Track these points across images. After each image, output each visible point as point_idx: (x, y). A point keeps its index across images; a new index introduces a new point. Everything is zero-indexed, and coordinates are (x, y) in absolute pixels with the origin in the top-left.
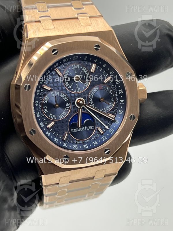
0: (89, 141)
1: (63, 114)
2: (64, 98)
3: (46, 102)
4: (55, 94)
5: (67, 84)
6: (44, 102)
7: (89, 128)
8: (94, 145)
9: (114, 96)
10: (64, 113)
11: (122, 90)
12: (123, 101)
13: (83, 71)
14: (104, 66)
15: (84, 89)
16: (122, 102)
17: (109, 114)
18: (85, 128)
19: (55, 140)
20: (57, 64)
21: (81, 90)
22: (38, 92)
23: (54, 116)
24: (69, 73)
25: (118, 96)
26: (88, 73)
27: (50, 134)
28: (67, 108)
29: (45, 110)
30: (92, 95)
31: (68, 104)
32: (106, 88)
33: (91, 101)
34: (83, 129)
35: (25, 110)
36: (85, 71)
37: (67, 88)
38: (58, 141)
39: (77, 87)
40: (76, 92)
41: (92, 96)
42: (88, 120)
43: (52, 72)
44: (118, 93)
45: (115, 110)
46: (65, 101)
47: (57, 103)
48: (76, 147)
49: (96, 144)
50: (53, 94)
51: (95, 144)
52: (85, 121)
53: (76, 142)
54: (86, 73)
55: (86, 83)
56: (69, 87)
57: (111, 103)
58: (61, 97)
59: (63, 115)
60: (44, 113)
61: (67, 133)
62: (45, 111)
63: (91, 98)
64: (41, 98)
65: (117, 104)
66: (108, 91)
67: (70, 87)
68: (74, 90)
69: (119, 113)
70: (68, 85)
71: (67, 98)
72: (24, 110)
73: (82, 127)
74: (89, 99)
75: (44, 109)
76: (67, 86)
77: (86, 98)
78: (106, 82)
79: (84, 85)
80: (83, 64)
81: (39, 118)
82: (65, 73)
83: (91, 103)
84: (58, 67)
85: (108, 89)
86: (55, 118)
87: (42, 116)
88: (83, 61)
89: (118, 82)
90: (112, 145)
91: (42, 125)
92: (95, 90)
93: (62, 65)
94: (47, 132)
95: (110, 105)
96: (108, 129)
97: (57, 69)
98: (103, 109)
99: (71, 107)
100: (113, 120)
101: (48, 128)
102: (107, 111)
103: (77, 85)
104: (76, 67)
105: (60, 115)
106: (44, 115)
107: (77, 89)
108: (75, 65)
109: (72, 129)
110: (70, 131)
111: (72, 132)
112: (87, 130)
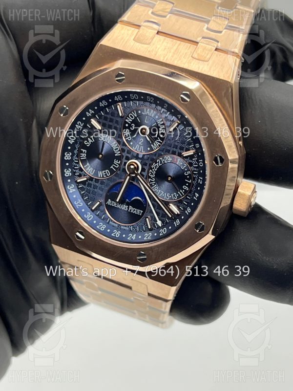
0: (128, 228)
1: (104, 172)
2: (116, 150)
3: (88, 144)
5: (127, 133)
7: (134, 210)
8: (128, 239)
9: (190, 182)
13: (157, 124)
15: (150, 151)
16: (196, 197)
17: (171, 205)
18: (128, 208)
19: (78, 202)
20: (120, 97)
21: (143, 151)
22: (80, 125)
23: (92, 169)
24: (135, 117)
26: (164, 130)
27: (74, 190)
28: (114, 167)
29: (83, 154)
30: (158, 165)
31: (117, 162)
32: (183, 165)
33: (152, 174)
34: (124, 207)
36: (161, 126)
37: (125, 138)
38: (80, 206)
39: (140, 143)
40: (136, 150)
41: (156, 166)
42: (139, 198)
43: (113, 106)
44: (198, 180)
45: (184, 203)
46: (116, 155)
47: (103, 153)
48: (103, 227)
51: (131, 238)
52: (134, 198)
53: (109, 222)
55: (154, 144)
56: (128, 138)
57: (181, 191)
58: (111, 146)
59: (104, 174)
61: (99, 201)
63: (154, 168)
66: (183, 171)
67: (129, 138)
68: (134, 145)
69: (186, 211)
70: (128, 135)
71: (119, 152)
73: (125, 204)
74: (151, 169)
76: (126, 136)
77: (146, 166)
78: (184, 156)
79: (152, 145)
80: (161, 114)
81: (67, 161)
82: (131, 116)
83: (152, 176)
84: (123, 103)
85: (185, 168)
86: (92, 173)
87: (75, 161)
88: (163, 110)
89: (201, 164)
90: (152, 252)
91: (68, 173)
92: (165, 160)
93: (129, 101)
94: (70, 186)
95: (179, 192)
96: (160, 226)
97: (120, 104)
98: (167, 193)
99: (120, 169)
100: (170, 216)
101: (76, 181)
102: (171, 199)
103: (142, 140)
104: (150, 113)
105: (100, 172)
106: (79, 161)
107: (139, 146)
108: (148, 110)
109: (109, 200)
110: (106, 202)
111: (109, 204)
112: (131, 212)
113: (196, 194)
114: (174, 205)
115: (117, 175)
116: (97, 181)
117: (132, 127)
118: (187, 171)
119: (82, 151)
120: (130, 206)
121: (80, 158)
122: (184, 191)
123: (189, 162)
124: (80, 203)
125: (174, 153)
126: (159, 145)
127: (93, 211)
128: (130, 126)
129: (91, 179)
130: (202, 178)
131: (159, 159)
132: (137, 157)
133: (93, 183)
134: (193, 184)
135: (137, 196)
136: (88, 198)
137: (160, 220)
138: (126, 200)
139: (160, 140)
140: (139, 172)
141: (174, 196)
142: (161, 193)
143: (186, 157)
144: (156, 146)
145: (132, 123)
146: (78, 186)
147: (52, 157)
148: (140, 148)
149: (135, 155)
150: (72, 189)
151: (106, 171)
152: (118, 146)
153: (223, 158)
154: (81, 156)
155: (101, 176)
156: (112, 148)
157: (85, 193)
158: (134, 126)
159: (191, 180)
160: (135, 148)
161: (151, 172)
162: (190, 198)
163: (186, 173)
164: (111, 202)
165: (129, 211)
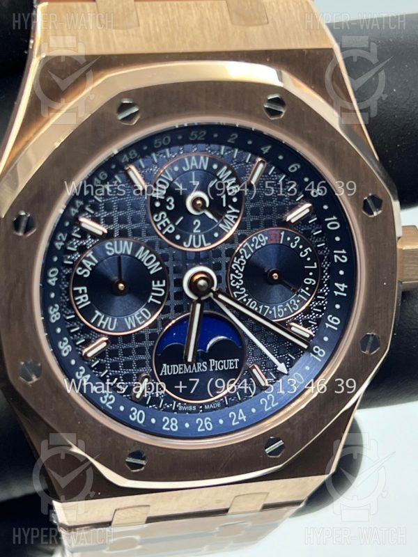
0: (218, 404)
1: (138, 316)
2: (148, 262)
3: (86, 273)
4: (118, 249)
5: (162, 219)
6: (80, 271)
7: (221, 364)
8: (233, 424)
9: (316, 267)
10: (144, 312)
11: (344, 252)
12: (344, 286)
13: (220, 180)
14: (294, 168)
15: (219, 238)
16: (342, 290)
17: (293, 324)
18: (208, 365)
19: (106, 397)
20: (134, 153)
21: (207, 242)
22: (61, 240)
23: (109, 319)
25: (329, 267)
27: (88, 376)
28: (154, 297)
29: (81, 297)
30: (245, 258)
31: (158, 285)
32: (293, 240)
33: (237, 280)
34: (201, 367)
35: (11, 297)
36: (228, 181)
37: (161, 231)
38: (113, 402)
39: (195, 231)
40: (192, 246)
41: (241, 262)
42: (222, 337)
43: (116, 176)
44: (331, 258)
45: (315, 312)
46: (152, 272)
47: (123, 278)
48: (173, 424)
49: (240, 418)
50: (113, 247)
51: (237, 420)
52: (211, 342)
53: (176, 407)
54: (232, 186)
55: (225, 221)
56: (167, 230)
57: (303, 290)
58: (137, 258)
59: (138, 319)
60: (77, 306)
61: (146, 377)
62: (79, 300)
63: (237, 269)
64: (70, 260)
65: (322, 294)
66: (297, 250)
67: (171, 229)
68: (185, 238)
69: (327, 325)
70: (166, 222)
71: (158, 263)
73: (200, 360)
74: (233, 271)
75: (76, 294)
76: (162, 226)
77: (221, 269)
78: (292, 221)
79: (220, 225)
80: (222, 157)
81: (57, 324)
82: (160, 182)
83: (238, 285)
84: (136, 162)
85: (299, 244)
86: (111, 327)
87: (68, 318)
88: (223, 148)
89: (334, 225)
90: (292, 428)
91: (66, 348)
92: (255, 243)
93: (150, 154)
94: (79, 371)
95: (299, 295)
96: (286, 372)
97: (132, 167)
98: (276, 307)
99: (169, 296)
100: (305, 346)
101: (85, 357)
102: (287, 313)
103: (197, 223)
104: (198, 164)
105: (129, 318)
106: (76, 314)
107: (194, 236)
108: (193, 158)
109: (165, 365)
110: (159, 372)
111: (166, 374)
112: (216, 369)
113: (336, 284)
114: (297, 322)
115: (167, 310)
116: (127, 339)
117: (168, 204)
118: (303, 249)
119: (78, 291)
120: (211, 360)
122: (307, 289)
123: (304, 231)
124: (109, 397)
125: (268, 224)
126: (235, 219)
127: (139, 401)
128: (164, 203)
129: (112, 340)
131: (242, 247)
132: (198, 259)
133: (120, 345)
137: (281, 363)
139: (234, 210)
141: (292, 306)
142: (264, 309)
143: (297, 223)
144: (229, 224)
145: (166, 196)
146: (90, 366)
148: (197, 239)
149: (193, 257)
150: (84, 375)
151: (141, 311)
152: (151, 253)
153: (380, 197)
154: (78, 303)
155: (134, 326)
156: (140, 260)
157: (108, 372)
158: (173, 200)
159: (315, 264)
160: (187, 244)
161: (233, 277)
162: (323, 298)
163: (302, 253)
164: (170, 368)
165: (211, 370)
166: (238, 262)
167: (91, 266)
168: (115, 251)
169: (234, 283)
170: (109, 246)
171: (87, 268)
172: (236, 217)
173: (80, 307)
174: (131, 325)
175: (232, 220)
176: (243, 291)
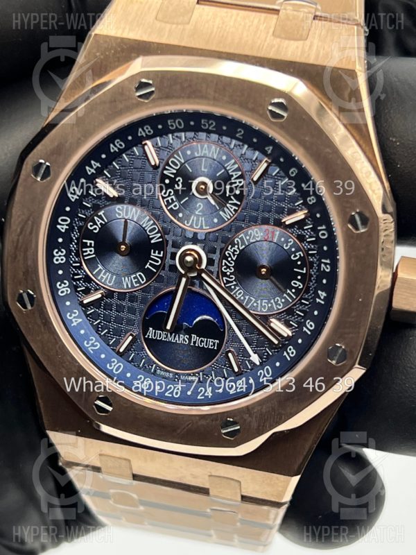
1: (134, 278)
2: (150, 231)
3: (95, 229)
4: (126, 215)
6: (91, 226)
7: (202, 341)
9: (304, 272)
10: (140, 275)
12: (324, 294)
13: (227, 171)
14: (293, 171)
15: (218, 224)
16: (322, 298)
17: (274, 320)
18: (190, 339)
19: (91, 342)
20: (149, 129)
21: (206, 226)
23: (109, 275)
24: (182, 164)
25: (316, 276)
26: (242, 180)
27: (80, 320)
28: (151, 264)
29: (88, 249)
30: (238, 248)
31: (156, 254)
32: (287, 242)
33: (229, 266)
34: (182, 339)
36: (234, 174)
37: (167, 206)
38: (96, 348)
39: (197, 213)
40: (191, 226)
41: (235, 251)
42: (209, 317)
43: (135, 148)
44: (319, 266)
45: (297, 314)
46: (152, 241)
47: (127, 241)
50: (122, 211)
51: (203, 395)
52: (197, 319)
53: (155, 371)
54: (236, 178)
55: (225, 209)
56: (172, 206)
57: (288, 291)
58: (141, 226)
59: (134, 281)
61: (131, 334)
62: (86, 251)
63: (230, 256)
64: (84, 214)
65: (307, 300)
66: (289, 253)
67: (175, 206)
68: (186, 217)
69: (304, 329)
70: (172, 199)
71: (159, 235)
72: (19, 230)
73: (184, 332)
74: (226, 258)
75: (85, 245)
76: (167, 201)
77: (215, 253)
78: (287, 223)
79: (221, 213)
80: (232, 150)
81: (60, 266)
82: (173, 162)
83: (228, 272)
84: (154, 139)
85: (291, 247)
86: (110, 282)
87: (74, 265)
88: (234, 142)
89: (323, 234)
90: (250, 415)
91: (64, 289)
92: (250, 236)
93: (167, 134)
94: (72, 313)
95: (285, 295)
96: (258, 364)
97: (149, 142)
98: (261, 301)
99: (164, 266)
100: (276, 342)
101: (81, 304)
102: (271, 309)
103: (200, 206)
104: (209, 152)
105: (126, 278)
106: (81, 263)
107: (195, 218)
108: (206, 146)
109: (151, 329)
110: (145, 334)
111: (150, 337)
112: (197, 345)
113: (319, 292)
114: (279, 320)
115: (160, 279)
116: (122, 296)
117: (177, 183)
118: (295, 252)
119: (87, 243)
120: (193, 335)
121: (84, 256)
122: (293, 291)
123: (298, 235)
124: (94, 343)
125: (265, 222)
126: (235, 210)
127: (121, 355)
128: (173, 181)
129: (110, 294)
130: (328, 261)
131: (238, 237)
132: (195, 240)
133: (115, 301)
134: (311, 276)
135: (204, 314)
136: (108, 332)
137: (255, 353)
138: (182, 325)
139: (235, 201)
140: (203, 266)
141: (277, 303)
142: (250, 300)
143: (292, 226)
144: (228, 213)
145: (176, 175)
146: (85, 312)
147: (30, 263)
148: (198, 220)
149: (191, 236)
150: (76, 318)
151: (138, 274)
152: (154, 224)
153: (367, 215)
154: (85, 254)
155: (130, 286)
156: (144, 228)
157: (101, 322)
158: (181, 181)
159: (305, 269)
160: (188, 223)
161: (225, 263)
162: (308, 303)
163: (293, 255)
164: (155, 333)
165: (192, 344)
166: (232, 251)
167: (101, 224)
168: (123, 214)
169: (225, 269)
170: (119, 209)
171: (97, 225)
172: (237, 208)
173: (86, 258)
174: (127, 285)
175: (232, 210)
176: (232, 278)
